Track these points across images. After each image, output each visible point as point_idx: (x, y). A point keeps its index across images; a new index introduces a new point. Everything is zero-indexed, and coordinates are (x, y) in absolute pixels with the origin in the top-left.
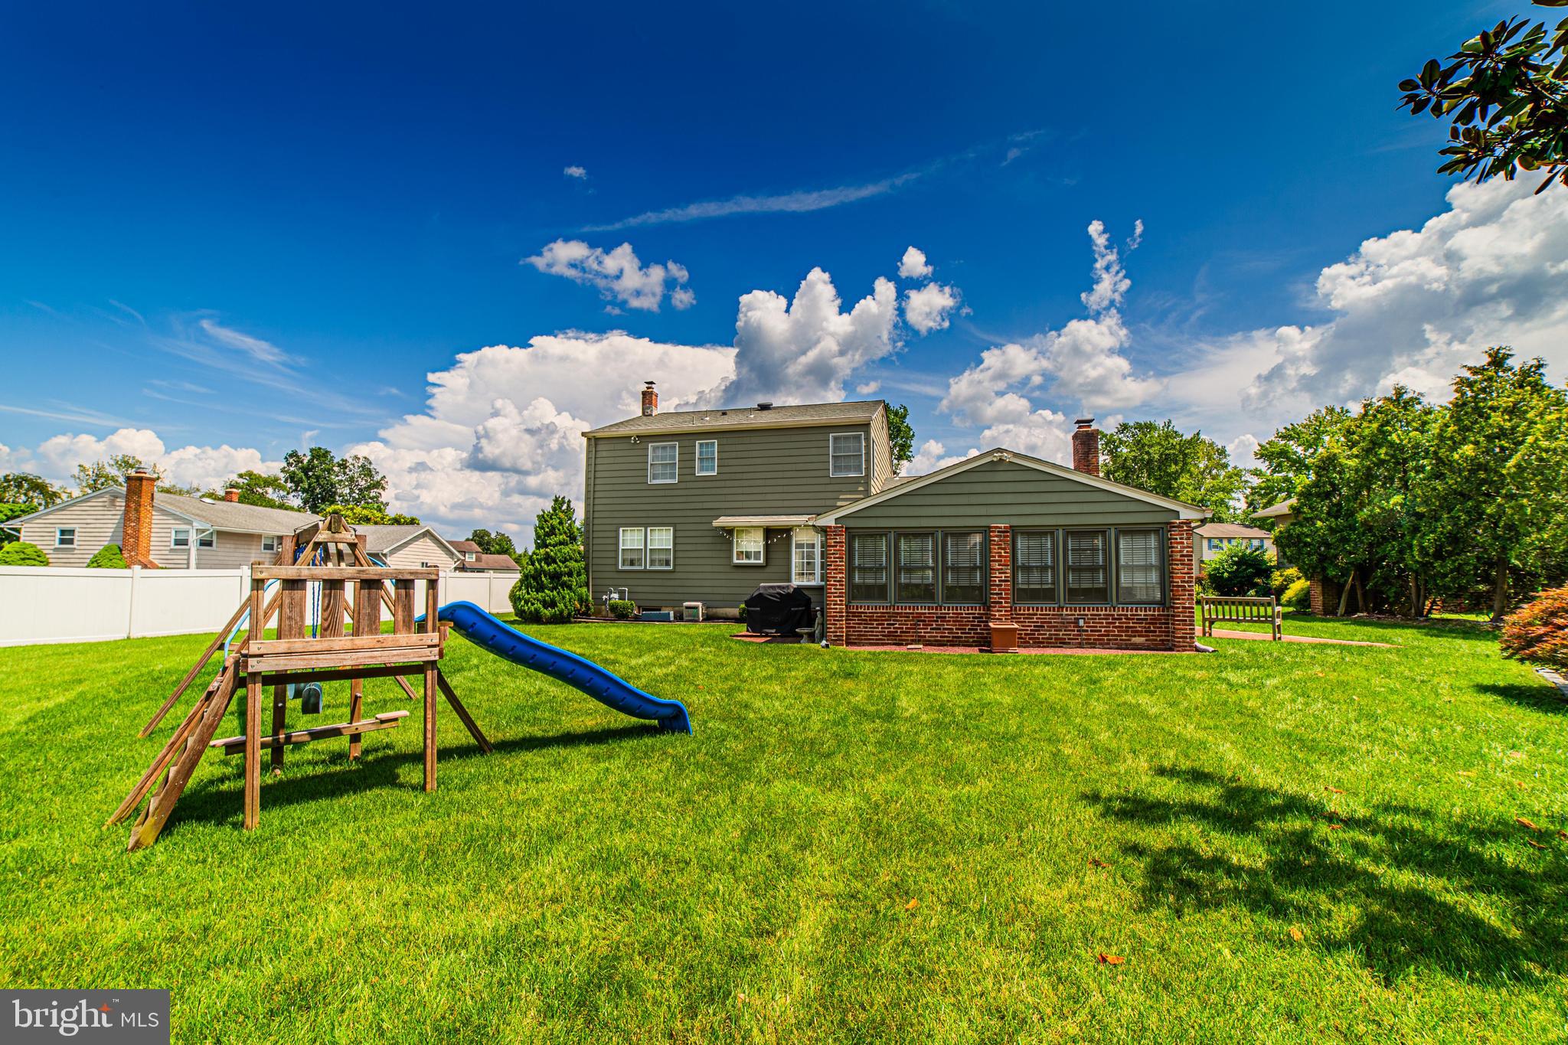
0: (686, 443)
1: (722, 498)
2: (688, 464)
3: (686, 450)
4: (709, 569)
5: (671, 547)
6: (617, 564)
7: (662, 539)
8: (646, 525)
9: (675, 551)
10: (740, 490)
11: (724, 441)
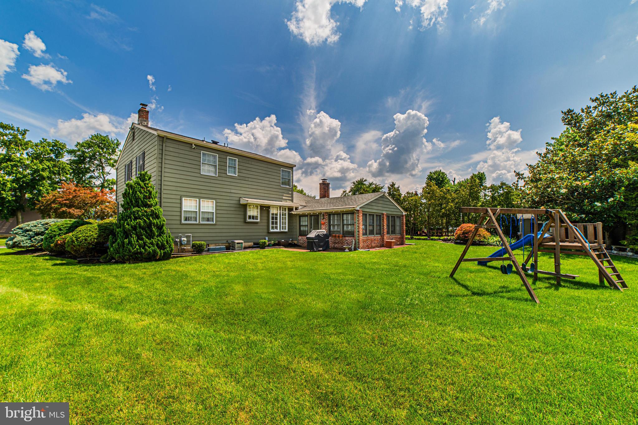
0: (223, 156)
1: (240, 188)
2: (223, 167)
3: (222, 160)
4: (233, 223)
5: (214, 211)
6: (181, 220)
7: (208, 206)
8: (200, 198)
9: (216, 213)
10: (247, 186)
11: (241, 160)
